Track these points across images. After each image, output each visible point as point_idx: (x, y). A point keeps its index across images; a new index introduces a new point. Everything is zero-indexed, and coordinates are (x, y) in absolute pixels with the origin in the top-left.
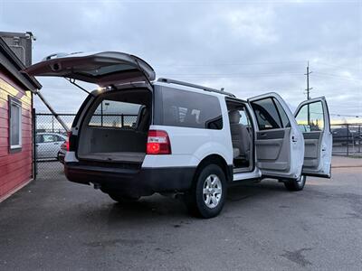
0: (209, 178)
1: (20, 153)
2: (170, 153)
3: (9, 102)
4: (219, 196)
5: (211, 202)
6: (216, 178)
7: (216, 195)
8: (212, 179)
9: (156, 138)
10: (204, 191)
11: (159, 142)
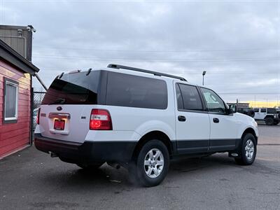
0: (151, 152)
1: (16, 124)
2: (111, 128)
3: (4, 83)
4: (161, 168)
5: (153, 173)
6: (158, 152)
7: (158, 167)
8: (154, 153)
9: (99, 116)
10: (146, 163)
11: (101, 119)
